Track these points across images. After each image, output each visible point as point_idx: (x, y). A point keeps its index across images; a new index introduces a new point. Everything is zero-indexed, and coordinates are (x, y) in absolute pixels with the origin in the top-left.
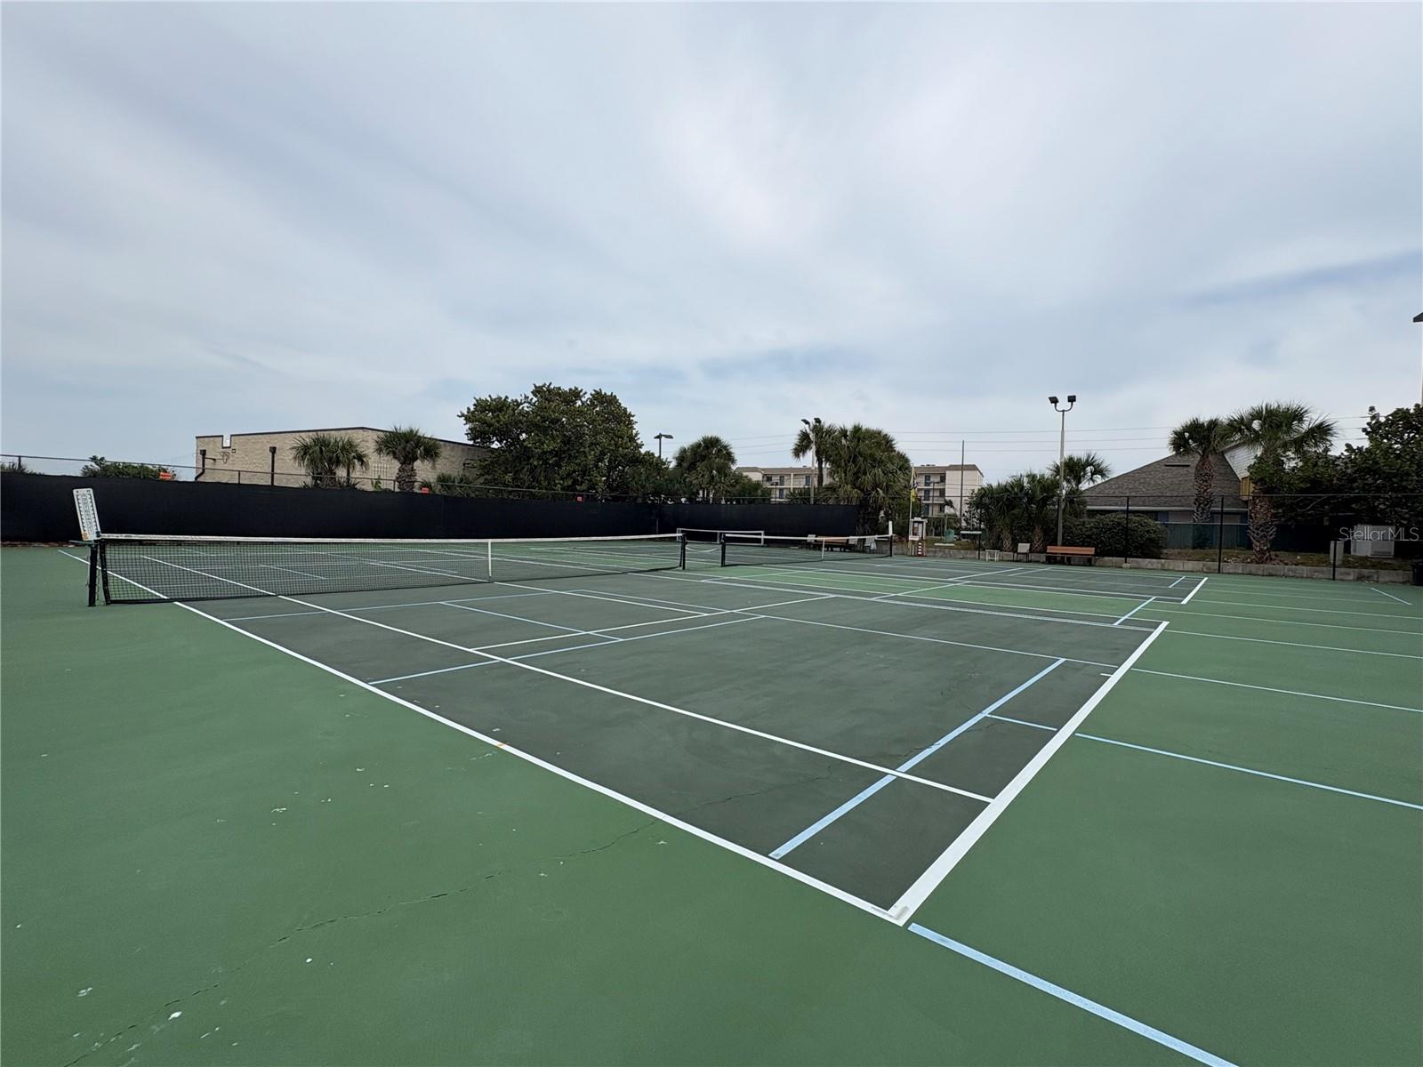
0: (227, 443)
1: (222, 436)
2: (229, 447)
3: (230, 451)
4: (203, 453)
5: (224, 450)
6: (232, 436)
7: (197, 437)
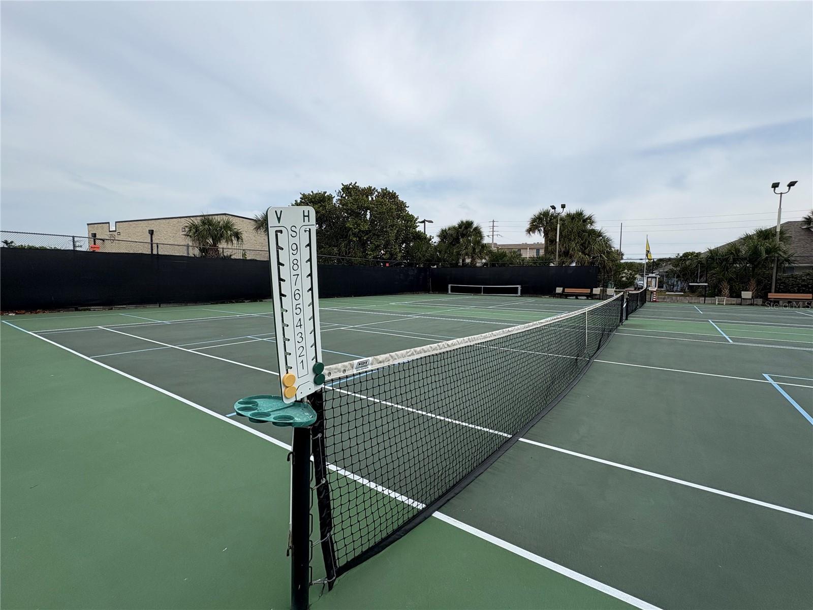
0: (113, 228)
1: (109, 223)
2: (115, 231)
3: (115, 233)
4: (94, 235)
5: (111, 233)
6: (116, 222)
7: (88, 224)
